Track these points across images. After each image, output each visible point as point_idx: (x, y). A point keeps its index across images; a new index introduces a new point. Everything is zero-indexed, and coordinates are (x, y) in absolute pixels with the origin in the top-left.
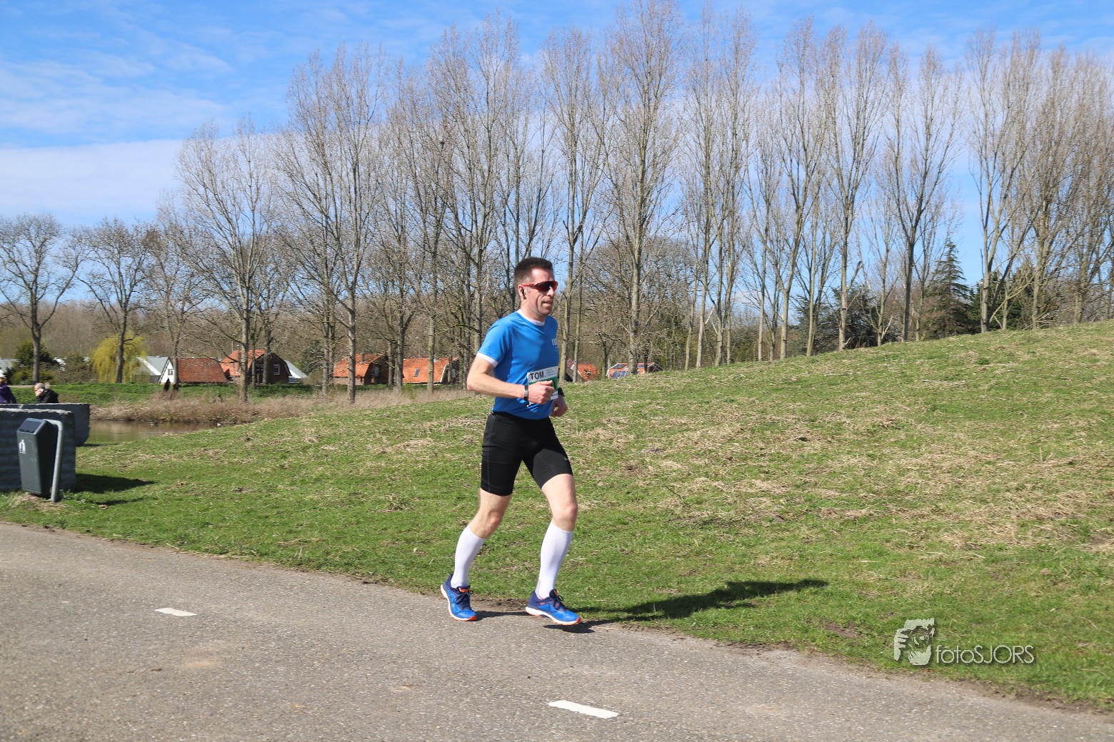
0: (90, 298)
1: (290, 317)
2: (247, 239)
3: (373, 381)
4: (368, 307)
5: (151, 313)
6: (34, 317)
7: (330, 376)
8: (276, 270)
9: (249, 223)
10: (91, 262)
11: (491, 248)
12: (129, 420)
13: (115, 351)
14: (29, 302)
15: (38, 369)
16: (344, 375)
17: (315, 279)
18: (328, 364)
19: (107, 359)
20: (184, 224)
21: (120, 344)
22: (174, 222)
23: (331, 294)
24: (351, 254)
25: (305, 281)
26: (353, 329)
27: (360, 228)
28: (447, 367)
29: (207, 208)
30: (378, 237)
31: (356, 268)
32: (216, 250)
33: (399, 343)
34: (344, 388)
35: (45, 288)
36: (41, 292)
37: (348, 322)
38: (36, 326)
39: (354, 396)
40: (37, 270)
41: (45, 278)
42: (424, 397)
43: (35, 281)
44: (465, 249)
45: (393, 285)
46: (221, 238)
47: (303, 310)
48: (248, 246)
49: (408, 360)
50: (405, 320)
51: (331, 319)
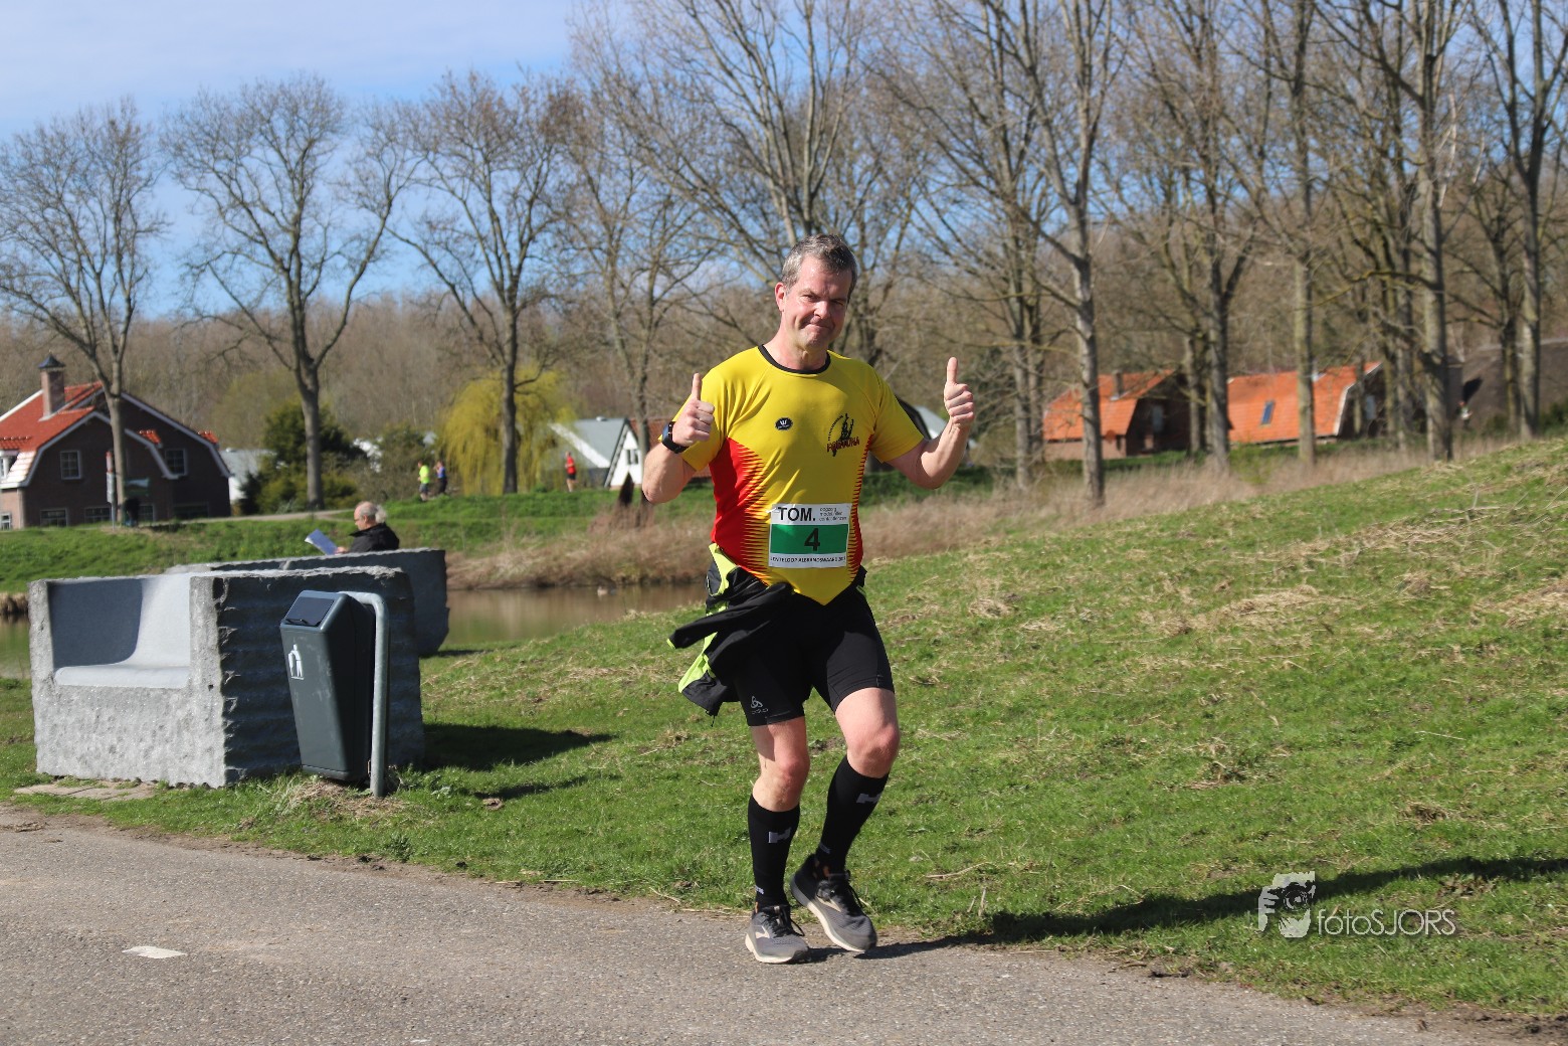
0: (426, 283)
1: (922, 289)
2: (798, 93)
3: (1149, 444)
4: (1124, 248)
5: (576, 311)
6: (300, 340)
7: (1035, 439)
8: (878, 169)
9: (800, 53)
10: (423, 191)
11: (1461, 48)
12: (541, 585)
13: (495, 412)
14: (286, 305)
15: (319, 472)
16: (1072, 433)
17: (977, 184)
18: (1026, 409)
19: (479, 434)
20: (638, 70)
21: (505, 395)
22: (614, 69)
23: (1026, 223)
24: (1069, 109)
25: (951, 192)
26: (1087, 310)
27: (1090, 36)
28: (1352, 391)
29: (693, 22)
30: (1140, 53)
31: (1084, 144)
32: (721, 130)
33: (1213, 336)
34: (1074, 468)
35: (319, 266)
36: (308, 275)
37: (1072, 293)
38: (307, 363)
39: (1101, 488)
40: (298, 220)
41: (318, 240)
42: (1291, 479)
43: (295, 251)
44: (1382, 61)
45: (1188, 178)
46: (732, 97)
47: (951, 270)
48: (803, 116)
49: (1241, 380)
50: (1226, 273)
51: (1027, 288)
